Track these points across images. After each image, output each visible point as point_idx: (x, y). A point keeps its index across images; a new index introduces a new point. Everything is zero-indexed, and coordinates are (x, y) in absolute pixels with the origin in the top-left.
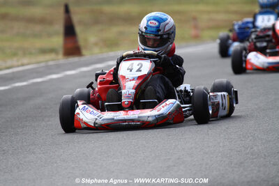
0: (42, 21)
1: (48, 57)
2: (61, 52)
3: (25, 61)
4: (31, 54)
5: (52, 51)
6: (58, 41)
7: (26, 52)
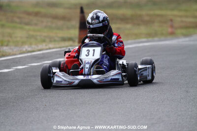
3: (51, 46)
4: (55, 41)
5: (70, 39)
6: (75, 32)
7: (52, 40)
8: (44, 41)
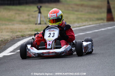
0: (98, 7)
1: (100, 22)
2: (106, 20)
3: (91, 23)
4: (93, 20)
6: (104, 15)
7: (91, 20)
8: (86, 21)
